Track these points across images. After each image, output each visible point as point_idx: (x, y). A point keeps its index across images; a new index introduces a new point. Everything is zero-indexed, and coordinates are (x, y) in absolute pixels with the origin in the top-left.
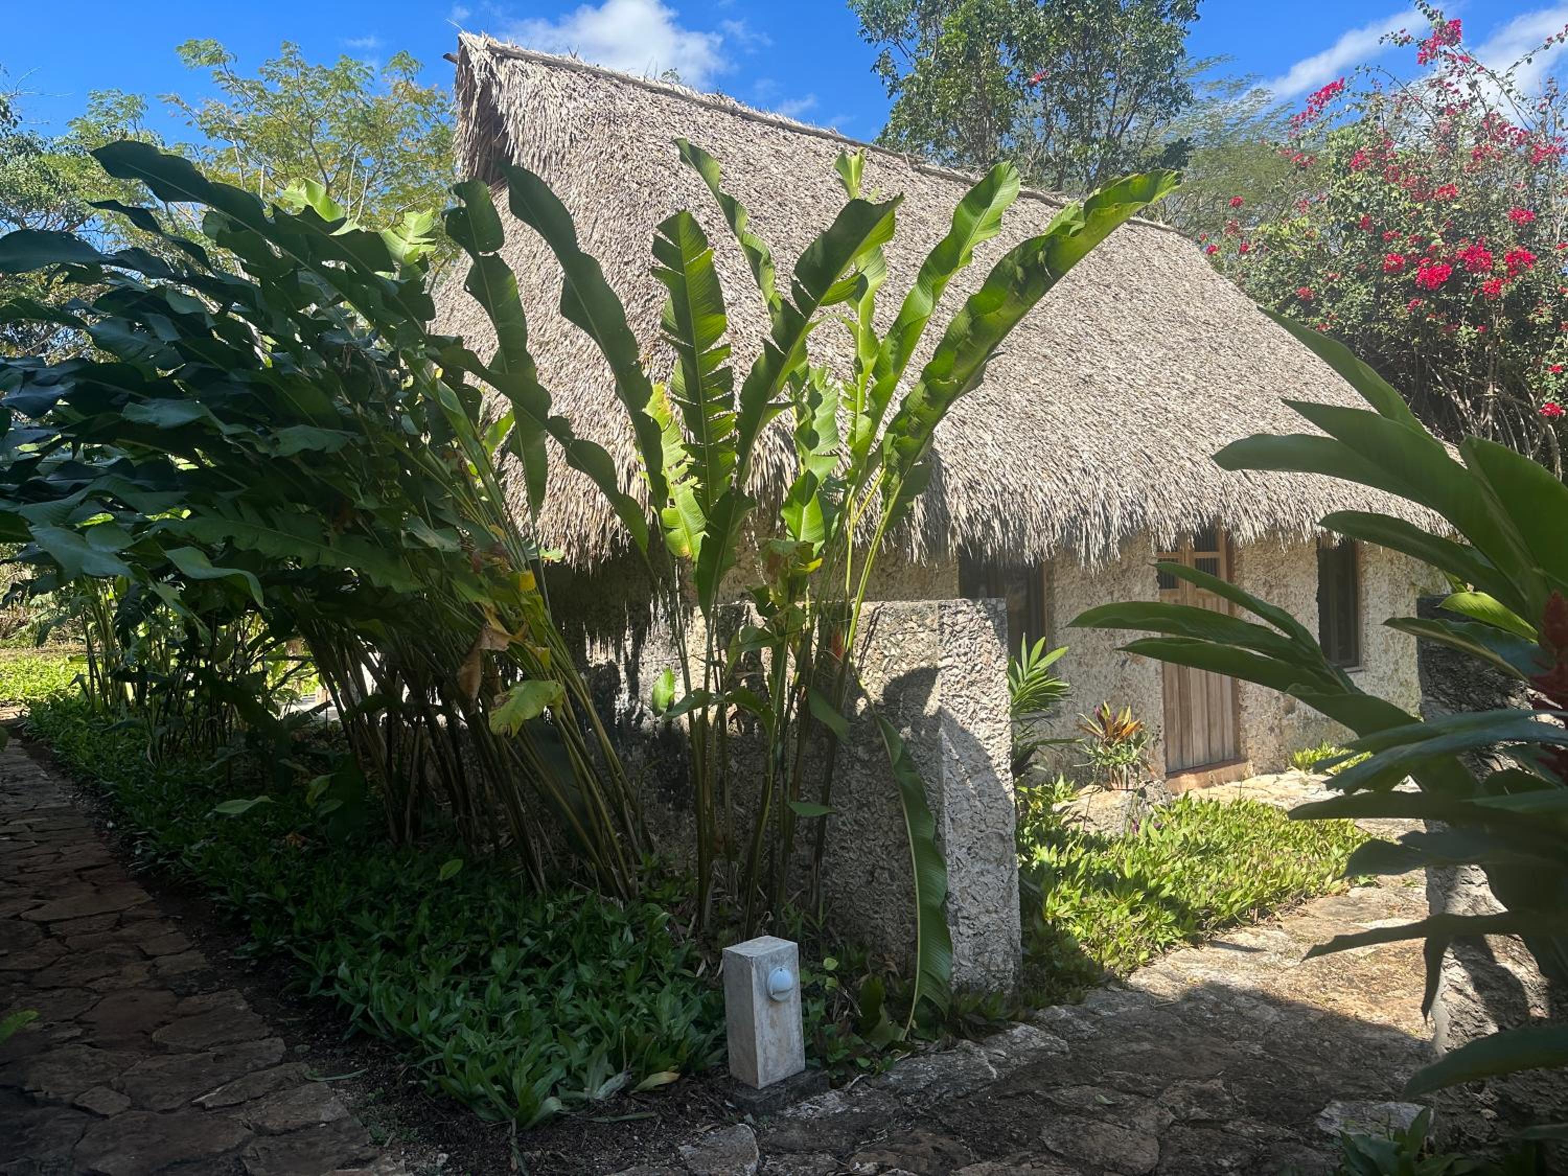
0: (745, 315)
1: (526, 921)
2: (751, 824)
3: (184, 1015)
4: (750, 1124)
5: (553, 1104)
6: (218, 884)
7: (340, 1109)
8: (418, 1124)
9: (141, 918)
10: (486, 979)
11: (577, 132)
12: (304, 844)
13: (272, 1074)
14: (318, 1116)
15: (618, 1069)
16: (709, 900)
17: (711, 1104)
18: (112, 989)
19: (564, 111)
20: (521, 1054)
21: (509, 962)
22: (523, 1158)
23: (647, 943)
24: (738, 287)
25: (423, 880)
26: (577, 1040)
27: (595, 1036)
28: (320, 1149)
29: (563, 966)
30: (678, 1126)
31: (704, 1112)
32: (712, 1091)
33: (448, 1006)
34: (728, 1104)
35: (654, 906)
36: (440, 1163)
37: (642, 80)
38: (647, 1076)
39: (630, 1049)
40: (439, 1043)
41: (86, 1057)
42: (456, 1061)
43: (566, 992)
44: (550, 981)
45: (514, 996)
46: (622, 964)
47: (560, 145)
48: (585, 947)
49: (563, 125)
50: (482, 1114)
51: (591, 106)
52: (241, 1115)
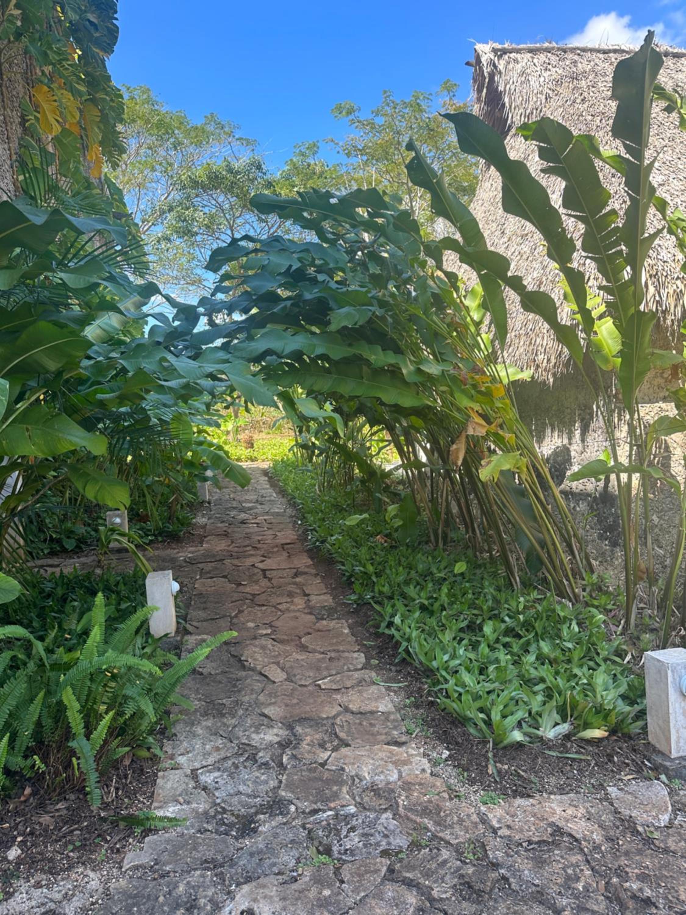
0: (672, 191)
1: (506, 606)
2: (668, 562)
3: (319, 631)
4: (664, 783)
5: (517, 736)
6: (340, 560)
7: (390, 706)
8: (433, 727)
9: (306, 573)
10: (479, 639)
11: (550, 92)
12: (386, 542)
13: (357, 675)
14: (378, 707)
15: (564, 720)
16: (634, 610)
17: (633, 760)
18: (288, 610)
19: (542, 79)
20: (498, 696)
21: (495, 631)
22: (496, 767)
23: (588, 634)
24: (667, 172)
25: (447, 570)
26: (535, 693)
27: (549, 694)
28: (376, 729)
29: (529, 640)
30: (607, 770)
31: (628, 765)
32: (635, 750)
33: (455, 654)
34: (646, 763)
35: (594, 610)
36: (444, 756)
37: (597, 47)
38: (585, 729)
39: (573, 708)
40: (448, 677)
41: (270, 646)
42: (457, 691)
43: (531, 658)
44: (521, 648)
45: (497, 654)
46: (570, 645)
47: (539, 103)
48: (545, 630)
49: (541, 89)
50: (472, 731)
51: (560, 72)
52: (338, 697)
